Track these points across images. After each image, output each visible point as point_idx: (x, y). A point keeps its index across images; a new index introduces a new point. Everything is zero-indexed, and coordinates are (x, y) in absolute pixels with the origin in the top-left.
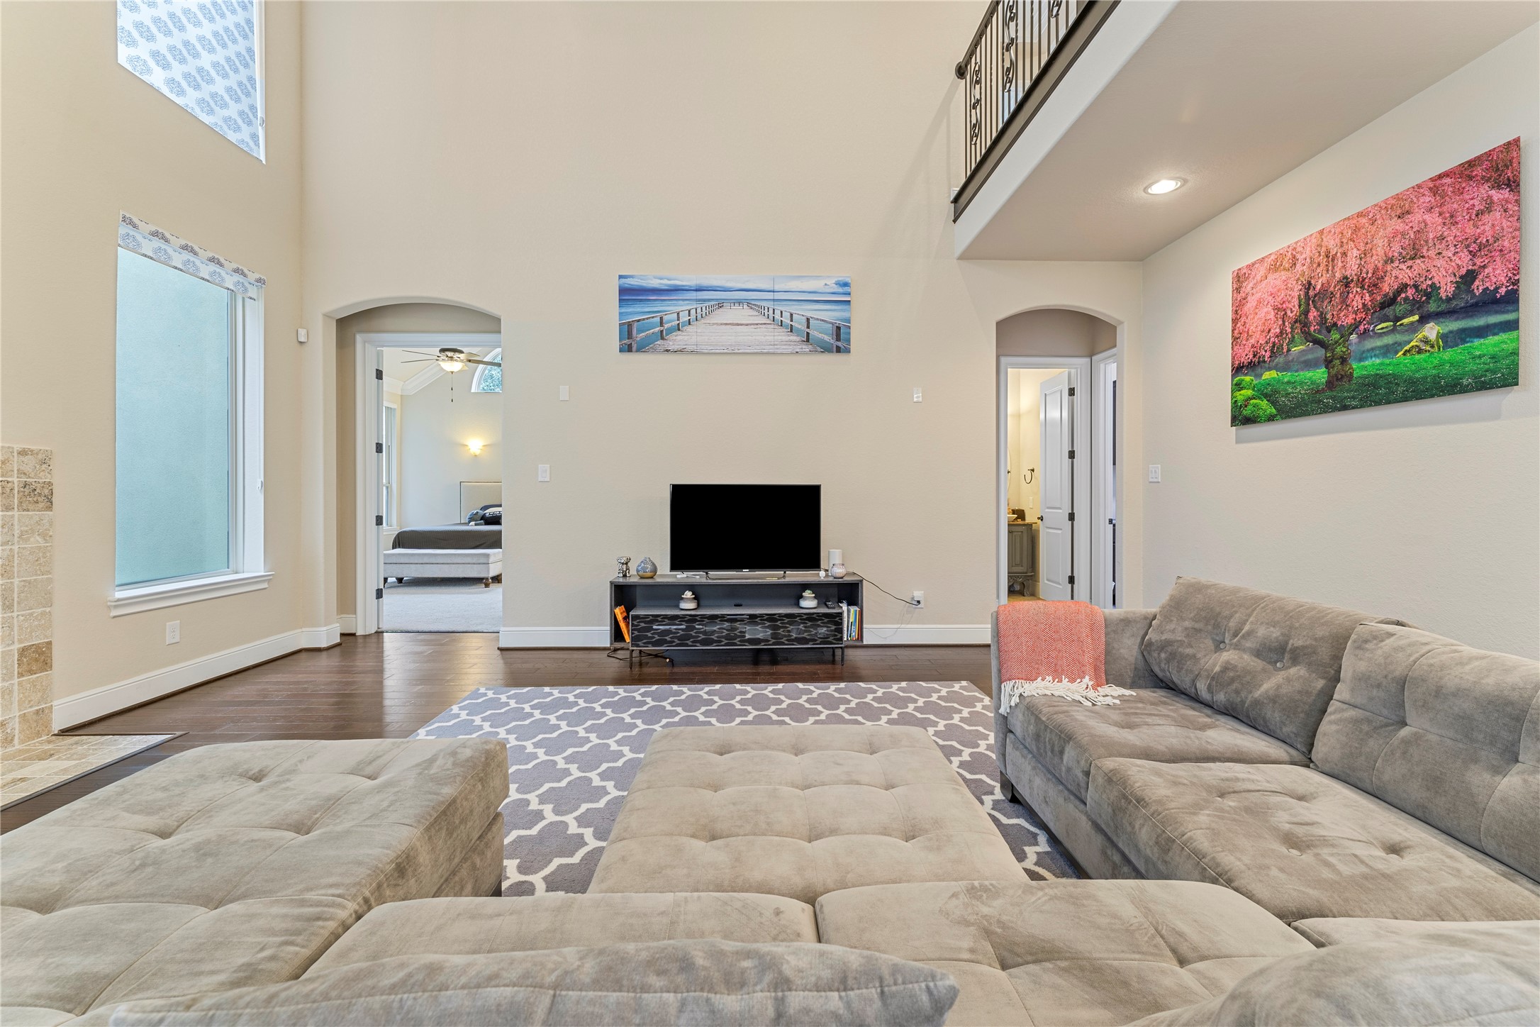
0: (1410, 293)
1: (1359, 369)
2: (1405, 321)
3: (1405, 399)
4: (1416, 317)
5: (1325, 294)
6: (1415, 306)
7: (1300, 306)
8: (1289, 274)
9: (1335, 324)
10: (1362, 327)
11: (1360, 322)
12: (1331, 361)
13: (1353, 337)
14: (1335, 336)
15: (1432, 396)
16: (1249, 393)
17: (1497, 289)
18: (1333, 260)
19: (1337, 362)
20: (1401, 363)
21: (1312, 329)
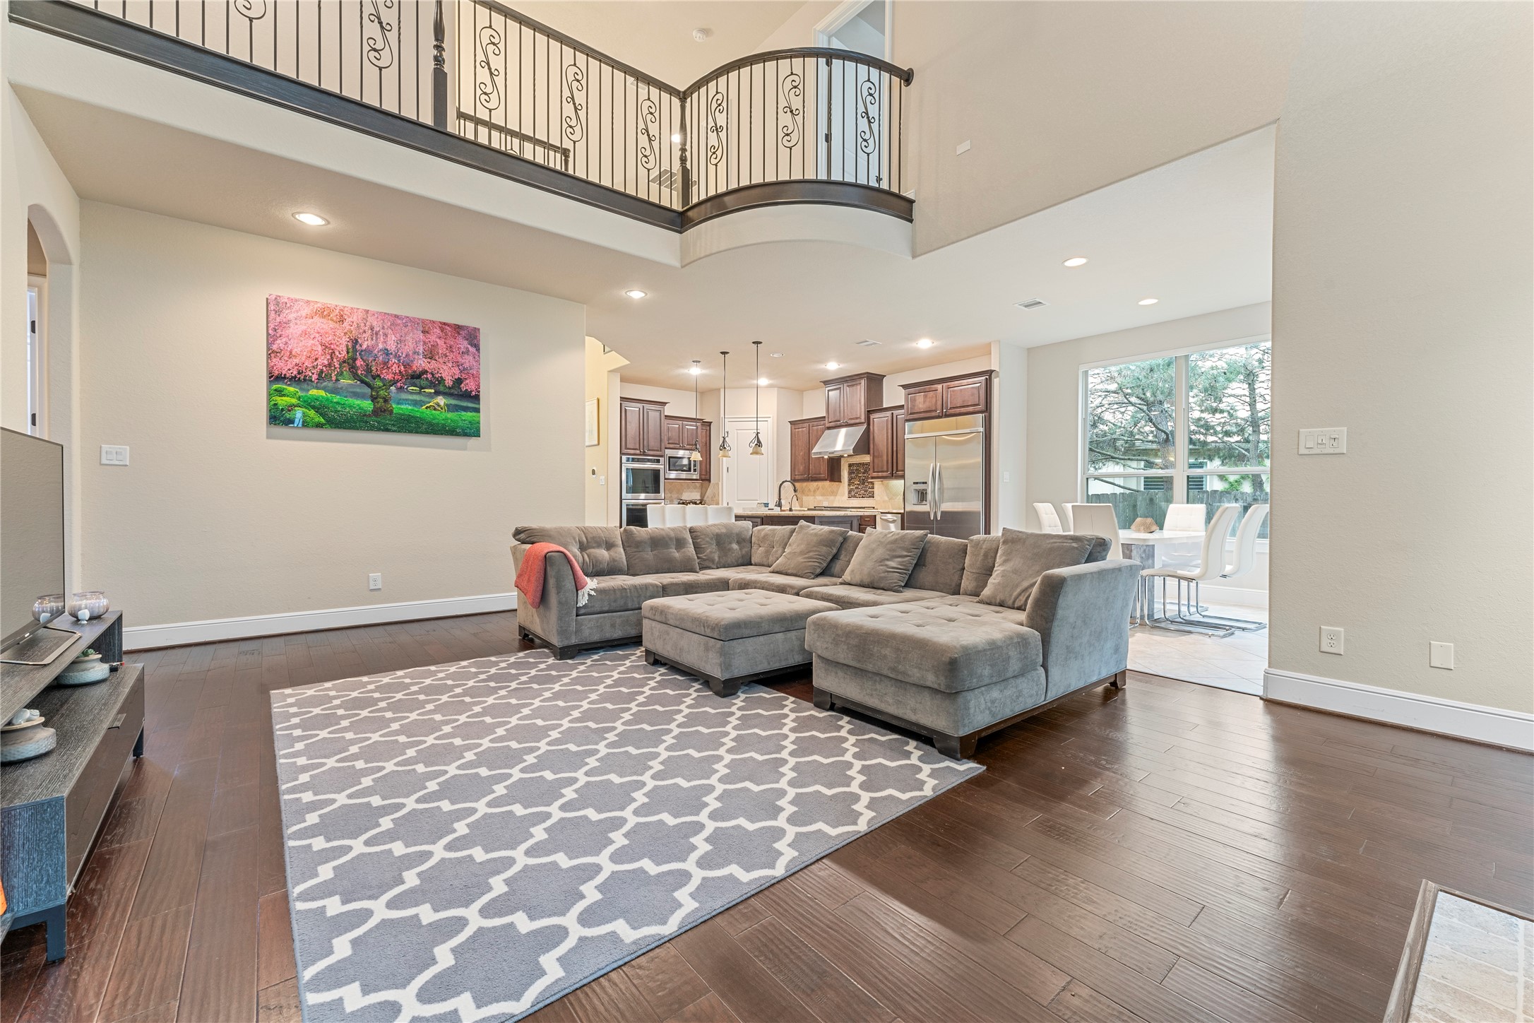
0: (429, 376)
1: (397, 408)
2: (427, 390)
3: (427, 433)
4: (433, 391)
5: (369, 351)
6: (432, 385)
7: (348, 353)
8: (337, 326)
9: (379, 376)
10: (399, 384)
11: (398, 381)
12: (376, 398)
13: (393, 388)
14: (379, 383)
15: (442, 434)
16: (294, 401)
17: (471, 391)
18: (377, 334)
19: (381, 400)
20: (422, 412)
21: (359, 372)
